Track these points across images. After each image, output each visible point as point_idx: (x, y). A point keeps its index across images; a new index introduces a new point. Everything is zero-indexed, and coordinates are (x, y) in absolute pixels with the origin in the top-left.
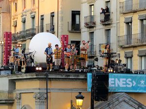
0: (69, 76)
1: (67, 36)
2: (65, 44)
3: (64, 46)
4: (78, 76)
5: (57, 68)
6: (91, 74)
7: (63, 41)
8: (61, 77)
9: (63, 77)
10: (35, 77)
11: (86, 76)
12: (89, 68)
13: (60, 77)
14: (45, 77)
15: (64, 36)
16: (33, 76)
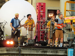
0: (46, 52)
1: (44, 4)
2: (42, 14)
3: (40, 17)
4: (57, 52)
5: (32, 43)
6: (72, 50)
7: (39, 11)
8: (37, 53)
9: (39, 53)
10: (6, 52)
11: (66, 52)
12: (70, 42)
13: (35, 53)
14: (18, 52)
15: (40, 4)
16: (3, 51)
